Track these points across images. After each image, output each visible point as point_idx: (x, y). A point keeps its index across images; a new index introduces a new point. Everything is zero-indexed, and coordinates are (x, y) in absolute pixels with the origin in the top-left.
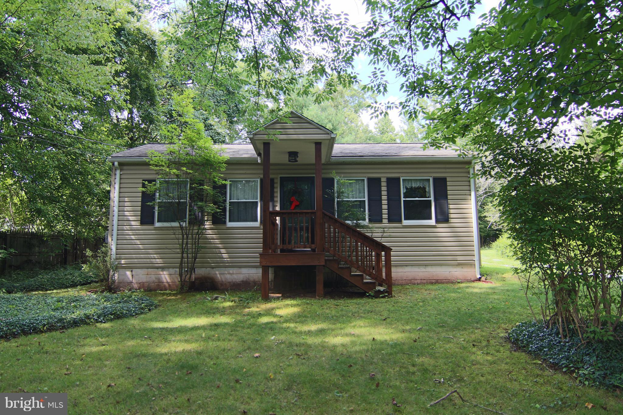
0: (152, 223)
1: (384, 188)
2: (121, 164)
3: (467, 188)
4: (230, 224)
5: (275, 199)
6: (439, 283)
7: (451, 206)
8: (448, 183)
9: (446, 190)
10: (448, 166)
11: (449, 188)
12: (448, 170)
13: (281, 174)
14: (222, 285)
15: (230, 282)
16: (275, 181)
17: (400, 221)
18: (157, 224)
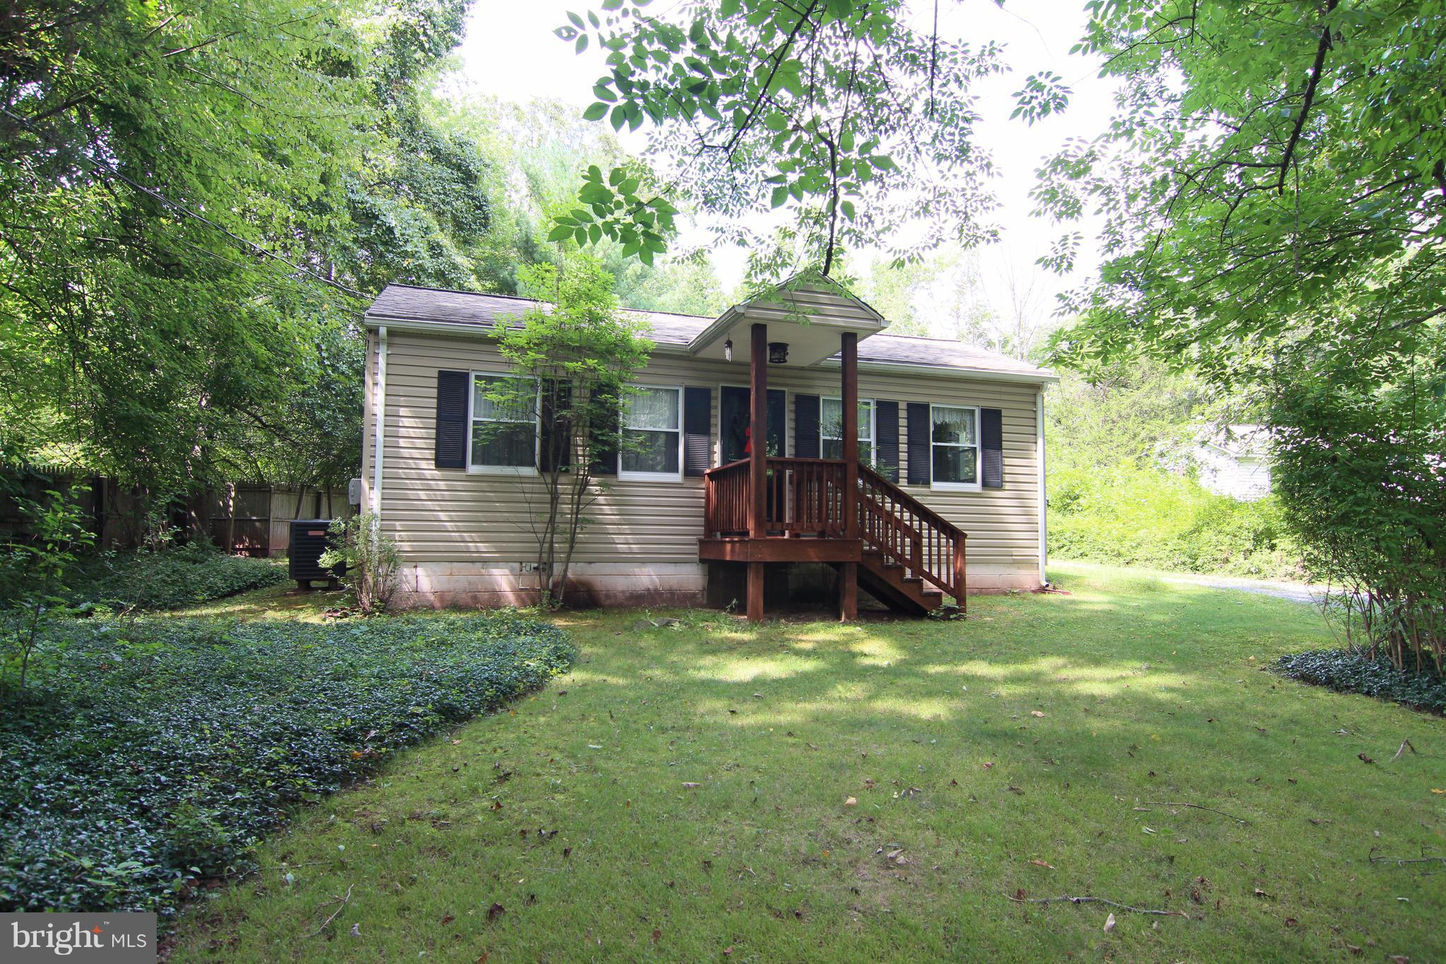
0: (462, 465)
1: (903, 422)
2: (391, 333)
3: (1031, 430)
4: (624, 476)
5: (713, 430)
6: (987, 594)
7: (1007, 461)
8: (1004, 420)
9: (1000, 433)
10: (1004, 389)
11: (1004, 428)
12: (1004, 397)
13: (727, 381)
14: (607, 596)
15: (623, 592)
16: (713, 394)
17: (927, 483)
18: (473, 469)
